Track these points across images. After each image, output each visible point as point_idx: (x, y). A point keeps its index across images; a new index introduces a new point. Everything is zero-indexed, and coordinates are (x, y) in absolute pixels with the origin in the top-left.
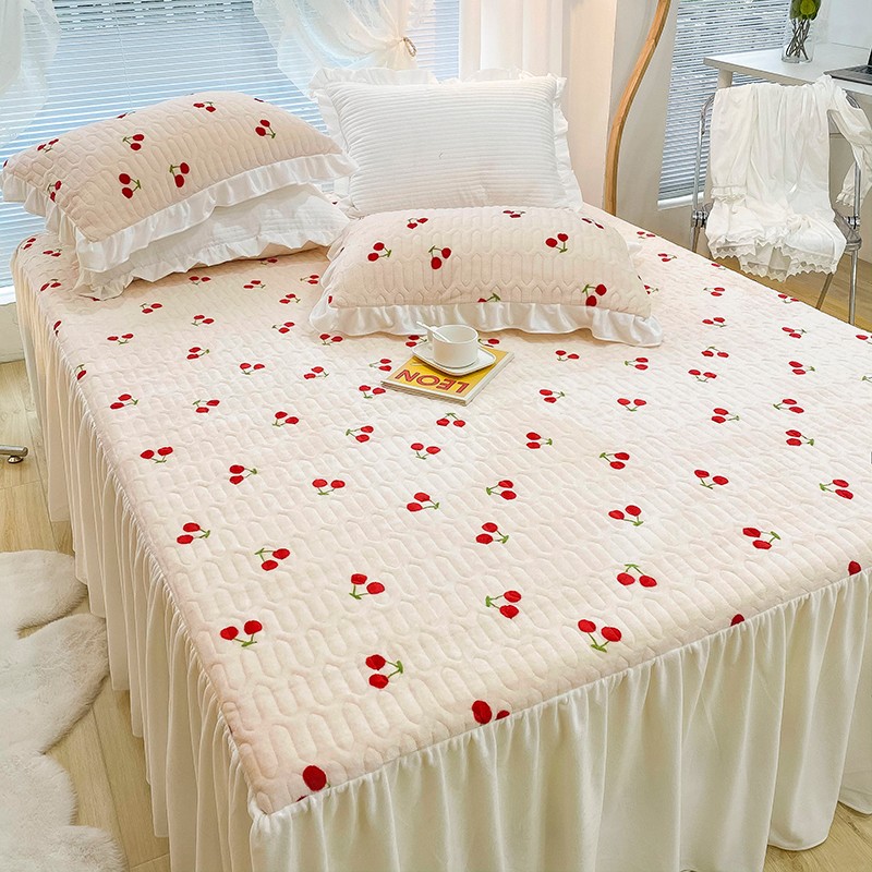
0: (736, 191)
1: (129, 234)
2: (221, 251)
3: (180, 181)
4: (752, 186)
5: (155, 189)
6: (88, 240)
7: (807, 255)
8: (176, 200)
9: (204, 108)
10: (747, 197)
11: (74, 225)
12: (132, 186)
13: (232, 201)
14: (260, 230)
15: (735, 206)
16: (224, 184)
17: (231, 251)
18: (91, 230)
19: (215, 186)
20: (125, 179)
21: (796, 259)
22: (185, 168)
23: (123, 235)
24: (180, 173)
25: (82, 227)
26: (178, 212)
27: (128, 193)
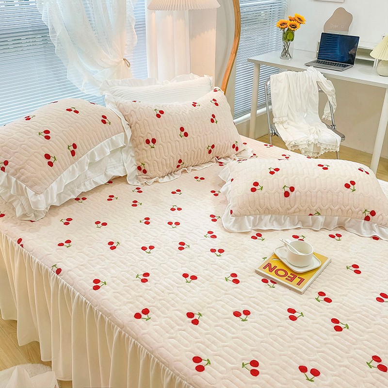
0: (285, 119)
1: (54, 185)
2: (91, 184)
3: (73, 153)
4: (290, 116)
5: (63, 160)
6: (36, 194)
7: (327, 145)
8: (72, 163)
9: (72, 112)
10: (289, 121)
11: (24, 186)
12: (52, 160)
13: (97, 159)
14: (106, 169)
15: (285, 125)
16: (93, 151)
17: (95, 183)
18: (37, 188)
19: (89, 152)
20: (47, 156)
21: (322, 147)
22: (75, 146)
23: (52, 187)
24: (73, 149)
25: (31, 187)
26: (73, 169)
27: (51, 164)
